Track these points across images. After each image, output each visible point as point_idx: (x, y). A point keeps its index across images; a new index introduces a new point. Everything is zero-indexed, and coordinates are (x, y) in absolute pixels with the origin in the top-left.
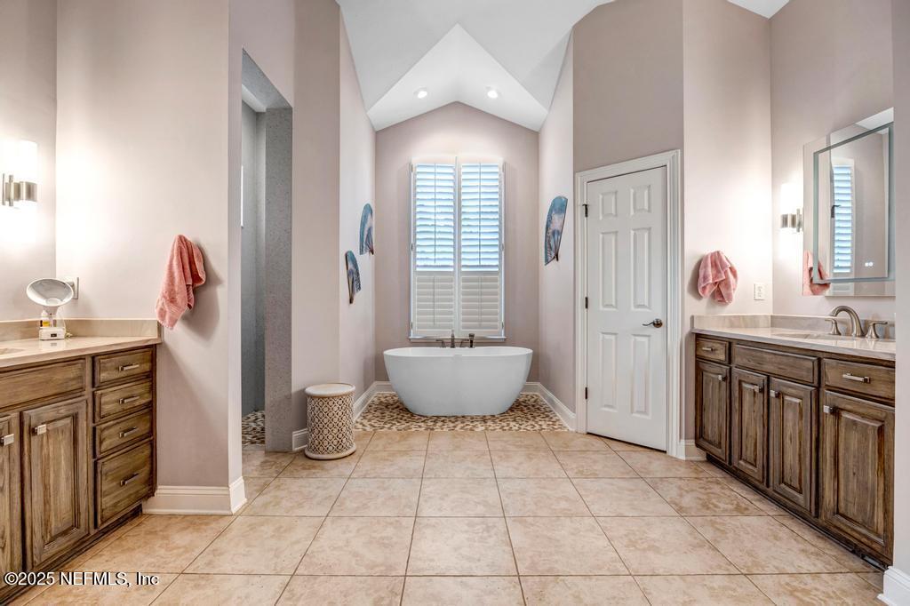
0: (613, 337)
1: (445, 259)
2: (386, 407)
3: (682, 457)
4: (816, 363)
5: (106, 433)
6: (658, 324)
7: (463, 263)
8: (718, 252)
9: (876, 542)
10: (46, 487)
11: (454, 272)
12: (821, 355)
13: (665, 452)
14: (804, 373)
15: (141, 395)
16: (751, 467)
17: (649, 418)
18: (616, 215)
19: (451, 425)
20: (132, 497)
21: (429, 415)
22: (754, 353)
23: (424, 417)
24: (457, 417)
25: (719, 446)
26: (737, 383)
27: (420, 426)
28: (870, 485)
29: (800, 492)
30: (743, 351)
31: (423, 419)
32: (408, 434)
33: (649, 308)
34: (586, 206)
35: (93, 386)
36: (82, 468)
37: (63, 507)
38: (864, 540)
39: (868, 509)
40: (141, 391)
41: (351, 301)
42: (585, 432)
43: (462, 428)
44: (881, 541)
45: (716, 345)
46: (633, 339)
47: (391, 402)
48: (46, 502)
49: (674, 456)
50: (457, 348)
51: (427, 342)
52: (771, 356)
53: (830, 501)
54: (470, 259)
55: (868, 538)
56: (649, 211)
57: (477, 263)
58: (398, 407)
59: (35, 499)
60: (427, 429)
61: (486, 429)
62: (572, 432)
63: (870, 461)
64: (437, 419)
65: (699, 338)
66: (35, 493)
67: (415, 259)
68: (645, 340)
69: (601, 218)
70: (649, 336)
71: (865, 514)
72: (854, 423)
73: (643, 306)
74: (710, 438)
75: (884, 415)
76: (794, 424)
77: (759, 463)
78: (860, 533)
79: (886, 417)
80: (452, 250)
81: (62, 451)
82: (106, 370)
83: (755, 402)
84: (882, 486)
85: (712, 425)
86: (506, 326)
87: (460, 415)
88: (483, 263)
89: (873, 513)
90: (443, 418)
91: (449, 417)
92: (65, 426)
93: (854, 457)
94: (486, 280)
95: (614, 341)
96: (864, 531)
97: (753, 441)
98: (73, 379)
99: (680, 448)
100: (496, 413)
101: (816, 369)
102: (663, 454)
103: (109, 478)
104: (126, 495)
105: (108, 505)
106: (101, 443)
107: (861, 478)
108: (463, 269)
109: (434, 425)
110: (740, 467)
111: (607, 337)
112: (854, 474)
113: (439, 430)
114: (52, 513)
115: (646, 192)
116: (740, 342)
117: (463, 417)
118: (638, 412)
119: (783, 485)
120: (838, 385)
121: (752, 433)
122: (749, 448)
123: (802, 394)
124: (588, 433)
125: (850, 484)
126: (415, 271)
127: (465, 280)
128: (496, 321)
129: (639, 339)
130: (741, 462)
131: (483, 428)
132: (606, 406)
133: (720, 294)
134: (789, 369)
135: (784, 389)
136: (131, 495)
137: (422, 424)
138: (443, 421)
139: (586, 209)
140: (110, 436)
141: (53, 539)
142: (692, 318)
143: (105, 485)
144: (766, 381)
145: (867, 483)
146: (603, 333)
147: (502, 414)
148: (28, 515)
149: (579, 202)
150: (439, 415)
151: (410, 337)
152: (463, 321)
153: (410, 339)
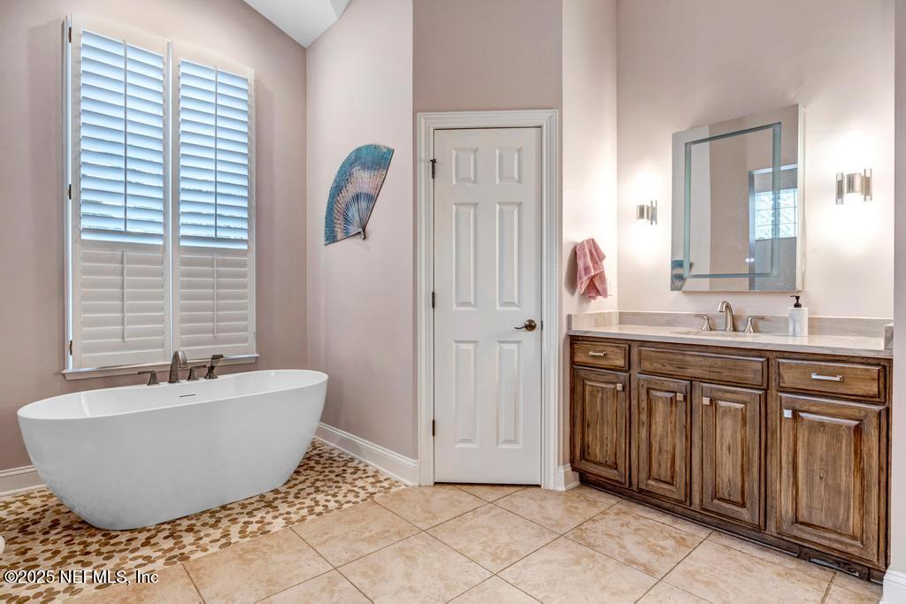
0: (471, 347)
1: (146, 221)
2: (23, 530)
3: (562, 488)
4: (765, 364)
6: (530, 326)
7: (184, 232)
8: (593, 240)
9: (853, 545)
11: (164, 247)
12: (769, 354)
13: (539, 486)
14: (750, 376)
16: (666, 486)
17: (519, 447)
18: (475, 181)
19: (217, 533)
21: (151, 524)
22: (671, 356)
23: (141, 530)
24: (213, 513)
25: (615, 466)
26: (643, 392)
27: (148, 559)
28: (843, 488)
29: (743, 505)
30: (653, 354)
31: (142, 537)
33: (519, 306)
34: (434, 161)
38: (835, 546)
39: (842, 512)
42: (432, 484)
43: (243, 533)
44: (858, 543)
45: (610, 349)
46: (498, 346)
47: (29, 515)
49: (552, 489)
50: (184, 383)
51: (109, 378)
52: (702, 359)
53: (787, 511)
54: (193, 226)
55: (841, 543)
56: (520, 181)
57: (211, 233)
58: (55, 524)
60: (170, 561)
61: (288, 522)
62: (414, 487)
63: (843, 464)
64: (173, 528)
65: (574, 341)
67: (78, 216)
68: (514, 347)
69: (454, 183)
70: (518, 342)
71: (837, 518)
72: (822, 424)
73: (512, 304)
74: (599, 458)
75: (863, 413)
76: (735, 432)
77: (680, 480)
78: (830, 539)
79: (866, 416)
80: (159, 206)
83: (672, 412)
84: (858, 485)
85: (602, 443)
86: (258, 337)
87: (215, 506)
88: (221, 234)
89: (848, 516)
90: (185, 523)
91: (198, 516)
93: (822, 461)
94: (224, 263)
95: (473, 352)
96: (834, 536)
97: (670, 457)
99: (557, 476)
100: (278, 483)
101: (765, 371)
102: (538, 489)
107: (830, 482)
108: (183, 243)
109: (179, 543)
110: (649, 489)
111: (463, 346)
112: (821, 478)
113: (200, 554)
115: (516, 156)
116: (643, 343)
117: (224, 508)
118: (506, 442)
119: (716, 501)
120: (800, 387)
121: (668, 447)
122: (663, 466)
123: (746, 398)
124: (436, 483)
125: (816, 490)
126: (77, 239)
127: (185, 263)
129: (506, 346)
130: (651, 482)
131: (280, 521)
132: (463, 441)
133: (595, 288)
134: (726, 373)
135: (716, 394)
137: (147, 551)
138: (190, 529)
139: (433, 167)
142: (569, 317)
144: (689, 388)
145: (839, 486)
146: (457, 342)
147: (289, 484)
149: (423, 155)
150: (171, 519)
151: (64, 372)
152: (182, 334)
153: (64, 375)
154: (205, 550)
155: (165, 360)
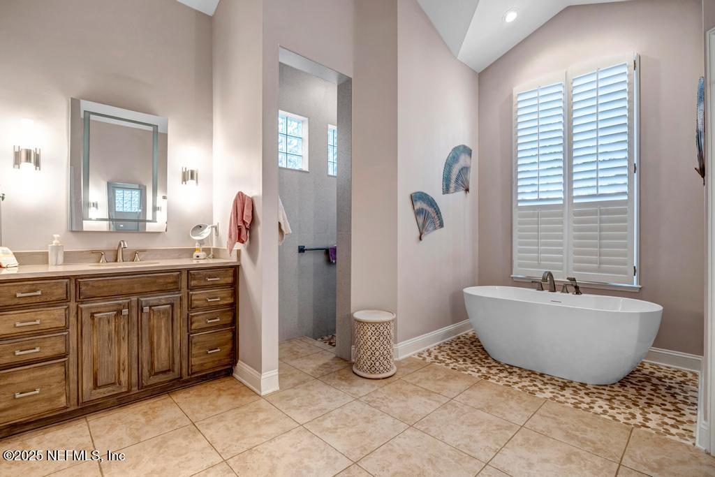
1: (553, 190)
5: (195, 318)
7: (575, 193)
10: (152, 343)
11: (563, 205)
15: (222, 298)
19: (515, 380)
20: (216, 362)
21: (505, 362)
23: (497, 362)
24: (533, 373)
27: (479, 371)
31: (492, 364)
32: (456, 376)
35: (188, 289)
36: (176, 337)
37: (163, 357)
40: (225, 295)
41: (420, 239)
43: (523, 387)
48: (152, 352)
50: (558, 293)
57: (593, 191)
59: (144, 349)
60: (482, 376)
61: (554, 398)
62: (697, 449)
66: (144, 345)
67: (517, 193)
80: (561, 180)
81: (163, 325)
82: (195, 280)
86: (639, 271)
87: (538, 371)
88: (601, 191)
90: (515, 370)
91: (524, 370)
92: (166, 309)
94: (608, 212)
98: (172, 283)
100: (593, 382)
103: (198, 347)
104: (211, 360)
105: (197, 363)
106: (191, 324)
108: (576, 201)
109: (496, 374)
113: (494, 381)
114: (156, 359)
127: (576, 214)
128: (625, 264)
131: (551, 395)
136: (215, 361)
137: (484, 370)
138: (511, 373)
140: (198, 321)
141: (156, 374)
143: (194, 351)
147: (598, 387)
148: (140, 356)
150: (512, 364)
151: (512, 276)
152: (574, 262)
153: (512, 278)
154: (498, 381)
155: (564, 278)
